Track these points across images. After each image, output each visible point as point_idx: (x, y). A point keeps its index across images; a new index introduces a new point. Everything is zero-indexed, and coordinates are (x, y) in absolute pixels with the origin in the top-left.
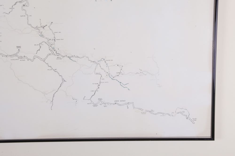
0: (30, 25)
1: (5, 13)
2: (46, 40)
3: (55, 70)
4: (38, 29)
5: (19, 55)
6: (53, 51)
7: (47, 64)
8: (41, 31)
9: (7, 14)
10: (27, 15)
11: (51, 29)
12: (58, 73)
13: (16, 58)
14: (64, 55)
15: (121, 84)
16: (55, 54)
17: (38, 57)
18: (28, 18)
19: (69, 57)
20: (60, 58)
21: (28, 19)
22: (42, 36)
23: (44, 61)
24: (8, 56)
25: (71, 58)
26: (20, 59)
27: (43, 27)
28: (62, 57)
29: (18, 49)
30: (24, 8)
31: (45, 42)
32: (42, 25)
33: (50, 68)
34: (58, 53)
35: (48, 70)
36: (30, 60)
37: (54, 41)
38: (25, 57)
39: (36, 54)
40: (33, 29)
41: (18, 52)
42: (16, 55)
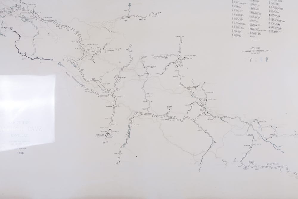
0: (182, 85)
1: (158, 73)
2: (197, 101)
3: (205, 131)
4: (190, 89)
5: (170, 115)
6: (205, 111)
7: (198, 124)
8: (193, 91)
9: (160, 74)
10: (180, 75)
11: (203, 90)
12: (208, 134)
13: (167, 118)
14: (215, 116)
15: (274, 146)
16: (206, 114)
17: (189, 118)
18: (180, 78)
19: (220, 118)
20: (211, 119)
21: (180, 80)
22: (194, 96)
23: (194, 121)
24: (158, 116)
25: (222, 119)
26: (170, 119)
27: (196, 87)
28: (213, 118)
29: (169, 109)
30: (178, 68)
31: (197, 103)
32: (194, 85)
33: (200, 129)
34: (210, 114)
35: (198, 130)
36: (180, 120)
37: (206, 101)
38: (176, 117)
39: (187, 114)
40: (185, 89)
41: (168, 113)
42: (166, 115)
